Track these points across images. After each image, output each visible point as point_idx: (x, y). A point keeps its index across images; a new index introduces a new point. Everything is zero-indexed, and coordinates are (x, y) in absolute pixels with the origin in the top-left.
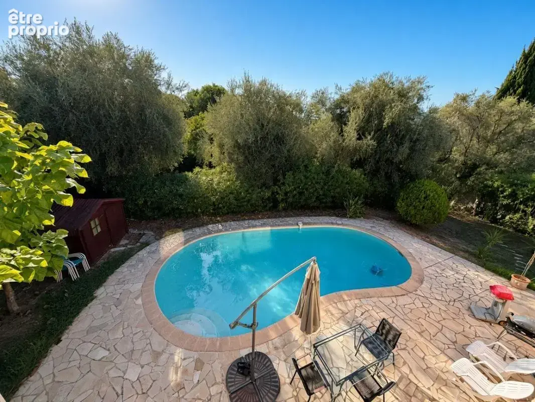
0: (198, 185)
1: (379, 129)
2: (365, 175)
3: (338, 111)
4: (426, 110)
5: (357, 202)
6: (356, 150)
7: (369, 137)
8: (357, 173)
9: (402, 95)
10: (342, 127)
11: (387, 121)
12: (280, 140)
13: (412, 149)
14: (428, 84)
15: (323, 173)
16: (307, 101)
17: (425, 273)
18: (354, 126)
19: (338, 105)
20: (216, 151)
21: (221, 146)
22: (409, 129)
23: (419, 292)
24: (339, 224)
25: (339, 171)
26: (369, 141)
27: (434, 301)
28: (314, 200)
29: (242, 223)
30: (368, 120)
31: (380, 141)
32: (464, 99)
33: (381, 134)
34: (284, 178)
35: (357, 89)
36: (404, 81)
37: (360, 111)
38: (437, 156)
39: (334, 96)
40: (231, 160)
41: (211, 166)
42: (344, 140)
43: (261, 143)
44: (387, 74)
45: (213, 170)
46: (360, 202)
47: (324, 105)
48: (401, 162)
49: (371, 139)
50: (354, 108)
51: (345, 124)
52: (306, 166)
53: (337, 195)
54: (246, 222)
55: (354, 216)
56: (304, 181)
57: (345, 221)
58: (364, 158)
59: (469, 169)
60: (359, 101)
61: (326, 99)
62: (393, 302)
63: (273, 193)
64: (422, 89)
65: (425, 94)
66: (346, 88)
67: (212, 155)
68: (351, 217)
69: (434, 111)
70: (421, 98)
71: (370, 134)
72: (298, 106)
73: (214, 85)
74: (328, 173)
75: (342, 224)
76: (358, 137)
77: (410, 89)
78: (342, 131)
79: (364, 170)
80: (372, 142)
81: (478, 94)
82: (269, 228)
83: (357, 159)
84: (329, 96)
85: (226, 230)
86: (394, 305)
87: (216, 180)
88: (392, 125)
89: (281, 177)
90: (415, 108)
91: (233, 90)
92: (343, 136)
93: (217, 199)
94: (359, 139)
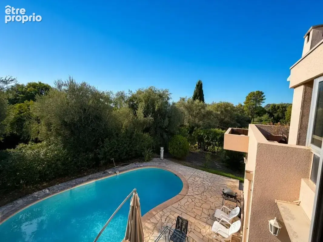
0: (22, 158)
1: (154, 112)
2: (150, 136)
3: (132, 103)
4: (171, 104)
5: (149, 151)
6: (145, 123)
7: (150, 116)
8: (146, 135)
9: (161, 96)
10: (135, 111)
11: (156, 108)
12: (98, 118)
13: (170, 121)
14: (170, 93)
15: (128, 137)
16: (113, 96)
17: (189, 182)
18: (142, 110)
19: (131, 100)
20: (43, 129)
21: (49, 125)
22: (166, 112)
23: (188, 194)
24: (141, 167)
25: (137, 135)
26: (150, 118)
27: (196, 196)
28: (124, 154)
29: (70, 183)
30: (147, 107)
31: (155, 116)
32: (183, 99)
33: (155, 114)
34: (103, 143)
35: (139, 92)
36: (160, 91)
37: (144, 103)
38: (179, 124)
39: (128, 95)
40: (58, 134)
41: (37, 141)
42: (137, 118)
43: (84, 121)
44: (153, 87)
45: (39, 144)
46: (151, 151)
47: (123, 99)
48: (166, 128)
49: (151, 117)
50: (140, 102)
51: (137, 110)
52: (117, 134)
53: (138, 149)
54: (74, 181)
55: (149, 160)
56: (117, 143)
57: (144, 164)
58: (149, 127)
59: (192, 129)
60: (142, 98)
61: (124, 97)
62: (179, 205)
63: (95, 154)
64: (168, 94)
65: (169, 96)
66: (134, 92)
67: (38, 133)
68: (147, 161)
69: (174, 104)
70: (168, 99)
71: (150, 114)
72: (107, 99)
74: (131, 137)
75: (143, 166)
76: (144, 116)
77: (164, 94)
78: (135, 113)
79: (150, 133)
80: (152, 118)
81: (188, 98)
82: (93, 182)
83: (145, 128)
84: (126, 95)
85: (54, 193)
86: (180, 206)
87: (42, 152)
88: (159, 110)
89: (100, 142)
90: (167, 103)
91: (60, 86)
92: (136, 115)
93: (44, 168)
94: (145, 117)
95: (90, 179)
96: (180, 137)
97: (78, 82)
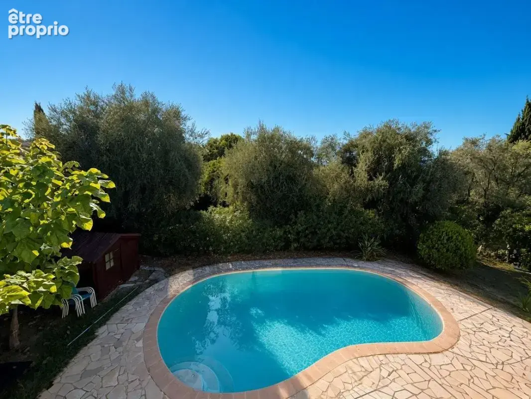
0: (211, 221)
1: (390, 169)
2: (379, 216)
3: (348, 155)
4: (436, 154)
5: (372, 243)
6: (368, 190)
7: (381, 178)
8: (371, 213)
9: (410, 138)
10: (352, 169)
11: (397, 163)
12: (291, 179)
13: (426, 190)
14: (434, 129)
15: (336, 213)
16: (317, 145)
17: (461, 327)
18: (364, 168)
19: (348, 149)
20: (230, 190)
21: (235, 186)
22: (420, 170)
23: (455, 350)
24: (355, 267)
25: (352, 211)
26: (380, 181)
27: (476, 363)
28: (327, 240)
29: (252, 263)
30: (378, 162)
31: (392, 181)
32: (474, 143)
33: (392, 175)
34: (296, 217)
35: (365, 135)
36: (411, 127)
37: (370, 154)
38: (455, 197)
39: (342, 141)
40: (244, 199)
41: (224, 205)
42: (354, 182)
43: (273, 183)
44: (393, 121)
45: (226, 209)
46: (376, 243)
47: (333, 149)
48: (416, 203)
49: (382, 179)
50: (363, 152)
51: (355, 166)
52: (318, 206)
53: (351, 236)
54: (257, 262)
55: (371, 259)
56: (316, 220)
57: (361, 263)
58: (377, 198)
59: (491, 213)
60: (367, 145)
61: (335, 144)
62: (426, 361)
63: (285, 232)
64: (428, 133)
65: (431, 138)
66: (355, 134)
67: (226, 194)
68: (368, 260)
69: (443, 153)
70: (429, 142)
71: (381, 175)
72: (308, 150)
73: (232, 134)
74: (340, 213)
75: (359, 267)
76: (369, 177)
77: (417, 134)
78: (352, 172)
79: (379, 211)
80: (385, 183)
81: (488, 138)
82: (279, 269)
83: (369, 199)
84: (339, 141)
85: (236, 270)
86: (427, 365)
87: (229, 218)
88: (403, 167)
89: (292, 216)
90: (424, 151)
91: (248, 136)
92: (353, 176)
93: (229, 237)
94: (371, 179)
95: (276, 265)
96: (450, 226)
97: (270, 127)
